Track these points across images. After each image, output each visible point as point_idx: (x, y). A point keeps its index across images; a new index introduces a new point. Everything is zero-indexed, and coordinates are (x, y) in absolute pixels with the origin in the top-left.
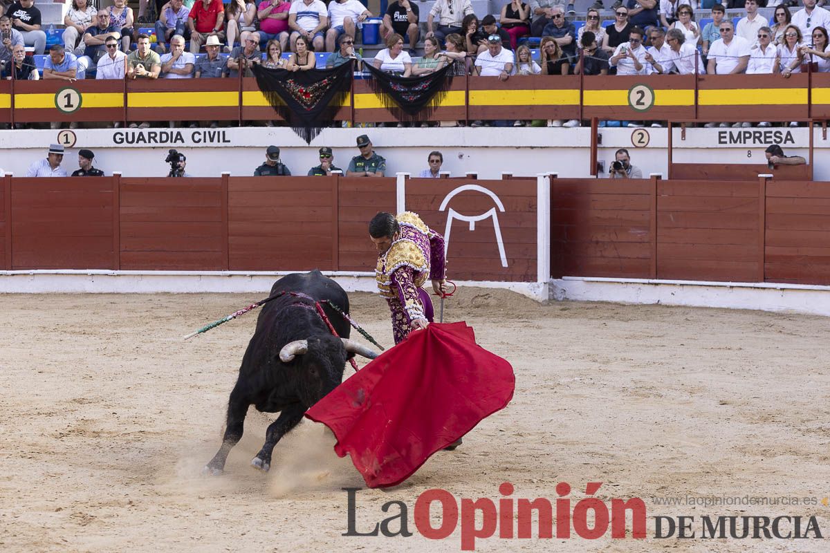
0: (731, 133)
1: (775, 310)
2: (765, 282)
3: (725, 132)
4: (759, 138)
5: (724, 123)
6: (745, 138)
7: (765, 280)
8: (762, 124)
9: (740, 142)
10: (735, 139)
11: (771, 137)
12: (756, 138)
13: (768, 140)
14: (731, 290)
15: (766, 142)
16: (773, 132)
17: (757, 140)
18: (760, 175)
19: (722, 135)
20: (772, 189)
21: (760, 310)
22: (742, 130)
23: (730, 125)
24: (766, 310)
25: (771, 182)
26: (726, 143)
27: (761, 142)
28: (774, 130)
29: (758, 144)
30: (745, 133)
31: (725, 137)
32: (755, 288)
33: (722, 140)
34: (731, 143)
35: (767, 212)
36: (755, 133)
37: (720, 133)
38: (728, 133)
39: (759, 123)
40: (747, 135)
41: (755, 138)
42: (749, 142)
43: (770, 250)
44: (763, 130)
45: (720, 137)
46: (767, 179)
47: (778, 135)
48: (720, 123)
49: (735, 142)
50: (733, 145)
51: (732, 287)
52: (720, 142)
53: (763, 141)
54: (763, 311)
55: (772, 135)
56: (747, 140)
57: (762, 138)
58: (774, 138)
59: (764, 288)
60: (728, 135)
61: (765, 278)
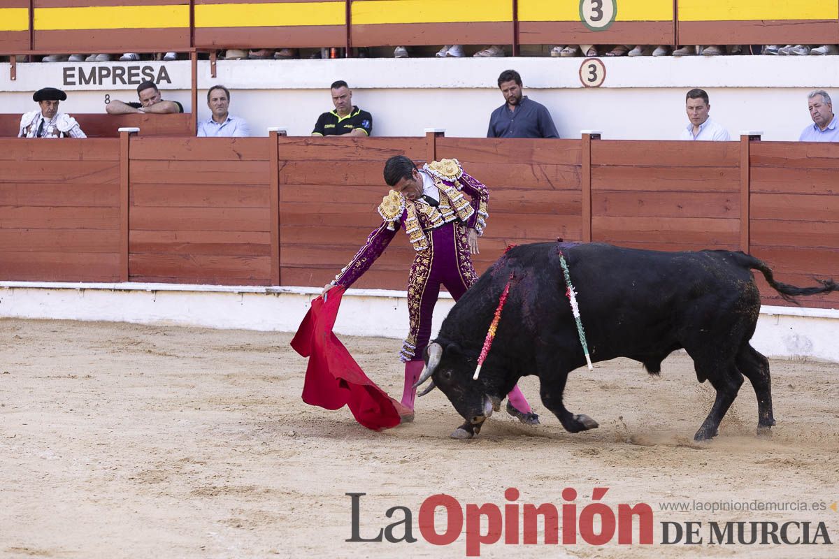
0: (81, 70)
1: (145, 320)
2: (129, 281)
3: (73, 69)
4: (121, 76)
5: (74, 54)
6: (101, 77)
7: (130, 279)
8: (127, 56)
9: (95, 83)
10: (87, 78)
11: (137, 75)
12: (117, 75)
13: (133, 79)
14: (81, 294)
15: (131, 82)
16: (141, 69)
17: (118, 79)
18: (120, 129)
19: (68, 73)
20: (140, 149)
21: (123, 322)
22: (97, 65)
23: (83, 58)
24: (132, 321)
25: (136, 138)
26: (74, 83)
27: (124, 82)
28: (142, 64)
29: (119, 85)
30: (101, 69)
31: (73, 76)
32: (115, 290)
33: (69, 80)
34: (80, 83)
35: (130, 181)
36: (115, 69)
37: (65, 70)
38: (77, 70)
39: (122, 55)
40: (104, 72)
41: (115, 76)
42: (107, 82)
43: (137, 236)
44: (126, 65)
45: (66, 76)
46: (130, 134)
47: (148, 71)
48: (69, 55)
49: (87, 82)
50: (84, 86)
51: (83, 290)
52: (66, 83)
53: (127, 81)
54: (128, 323)
55: (140, 71)
56: (103, 79)
57: (126, 77)
58: (142, 76)
59: (129, 290)
60: (76, 73)
61: (129, 276)
